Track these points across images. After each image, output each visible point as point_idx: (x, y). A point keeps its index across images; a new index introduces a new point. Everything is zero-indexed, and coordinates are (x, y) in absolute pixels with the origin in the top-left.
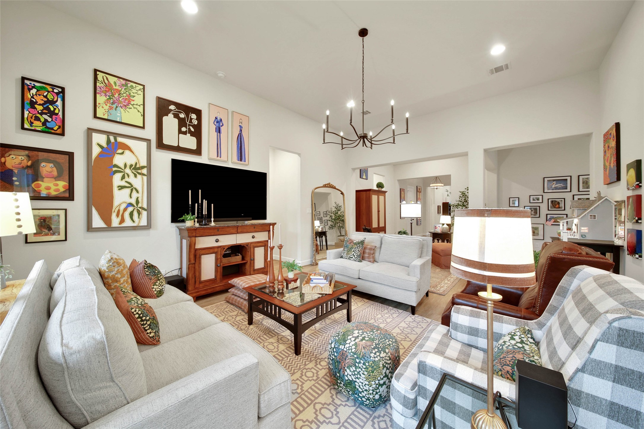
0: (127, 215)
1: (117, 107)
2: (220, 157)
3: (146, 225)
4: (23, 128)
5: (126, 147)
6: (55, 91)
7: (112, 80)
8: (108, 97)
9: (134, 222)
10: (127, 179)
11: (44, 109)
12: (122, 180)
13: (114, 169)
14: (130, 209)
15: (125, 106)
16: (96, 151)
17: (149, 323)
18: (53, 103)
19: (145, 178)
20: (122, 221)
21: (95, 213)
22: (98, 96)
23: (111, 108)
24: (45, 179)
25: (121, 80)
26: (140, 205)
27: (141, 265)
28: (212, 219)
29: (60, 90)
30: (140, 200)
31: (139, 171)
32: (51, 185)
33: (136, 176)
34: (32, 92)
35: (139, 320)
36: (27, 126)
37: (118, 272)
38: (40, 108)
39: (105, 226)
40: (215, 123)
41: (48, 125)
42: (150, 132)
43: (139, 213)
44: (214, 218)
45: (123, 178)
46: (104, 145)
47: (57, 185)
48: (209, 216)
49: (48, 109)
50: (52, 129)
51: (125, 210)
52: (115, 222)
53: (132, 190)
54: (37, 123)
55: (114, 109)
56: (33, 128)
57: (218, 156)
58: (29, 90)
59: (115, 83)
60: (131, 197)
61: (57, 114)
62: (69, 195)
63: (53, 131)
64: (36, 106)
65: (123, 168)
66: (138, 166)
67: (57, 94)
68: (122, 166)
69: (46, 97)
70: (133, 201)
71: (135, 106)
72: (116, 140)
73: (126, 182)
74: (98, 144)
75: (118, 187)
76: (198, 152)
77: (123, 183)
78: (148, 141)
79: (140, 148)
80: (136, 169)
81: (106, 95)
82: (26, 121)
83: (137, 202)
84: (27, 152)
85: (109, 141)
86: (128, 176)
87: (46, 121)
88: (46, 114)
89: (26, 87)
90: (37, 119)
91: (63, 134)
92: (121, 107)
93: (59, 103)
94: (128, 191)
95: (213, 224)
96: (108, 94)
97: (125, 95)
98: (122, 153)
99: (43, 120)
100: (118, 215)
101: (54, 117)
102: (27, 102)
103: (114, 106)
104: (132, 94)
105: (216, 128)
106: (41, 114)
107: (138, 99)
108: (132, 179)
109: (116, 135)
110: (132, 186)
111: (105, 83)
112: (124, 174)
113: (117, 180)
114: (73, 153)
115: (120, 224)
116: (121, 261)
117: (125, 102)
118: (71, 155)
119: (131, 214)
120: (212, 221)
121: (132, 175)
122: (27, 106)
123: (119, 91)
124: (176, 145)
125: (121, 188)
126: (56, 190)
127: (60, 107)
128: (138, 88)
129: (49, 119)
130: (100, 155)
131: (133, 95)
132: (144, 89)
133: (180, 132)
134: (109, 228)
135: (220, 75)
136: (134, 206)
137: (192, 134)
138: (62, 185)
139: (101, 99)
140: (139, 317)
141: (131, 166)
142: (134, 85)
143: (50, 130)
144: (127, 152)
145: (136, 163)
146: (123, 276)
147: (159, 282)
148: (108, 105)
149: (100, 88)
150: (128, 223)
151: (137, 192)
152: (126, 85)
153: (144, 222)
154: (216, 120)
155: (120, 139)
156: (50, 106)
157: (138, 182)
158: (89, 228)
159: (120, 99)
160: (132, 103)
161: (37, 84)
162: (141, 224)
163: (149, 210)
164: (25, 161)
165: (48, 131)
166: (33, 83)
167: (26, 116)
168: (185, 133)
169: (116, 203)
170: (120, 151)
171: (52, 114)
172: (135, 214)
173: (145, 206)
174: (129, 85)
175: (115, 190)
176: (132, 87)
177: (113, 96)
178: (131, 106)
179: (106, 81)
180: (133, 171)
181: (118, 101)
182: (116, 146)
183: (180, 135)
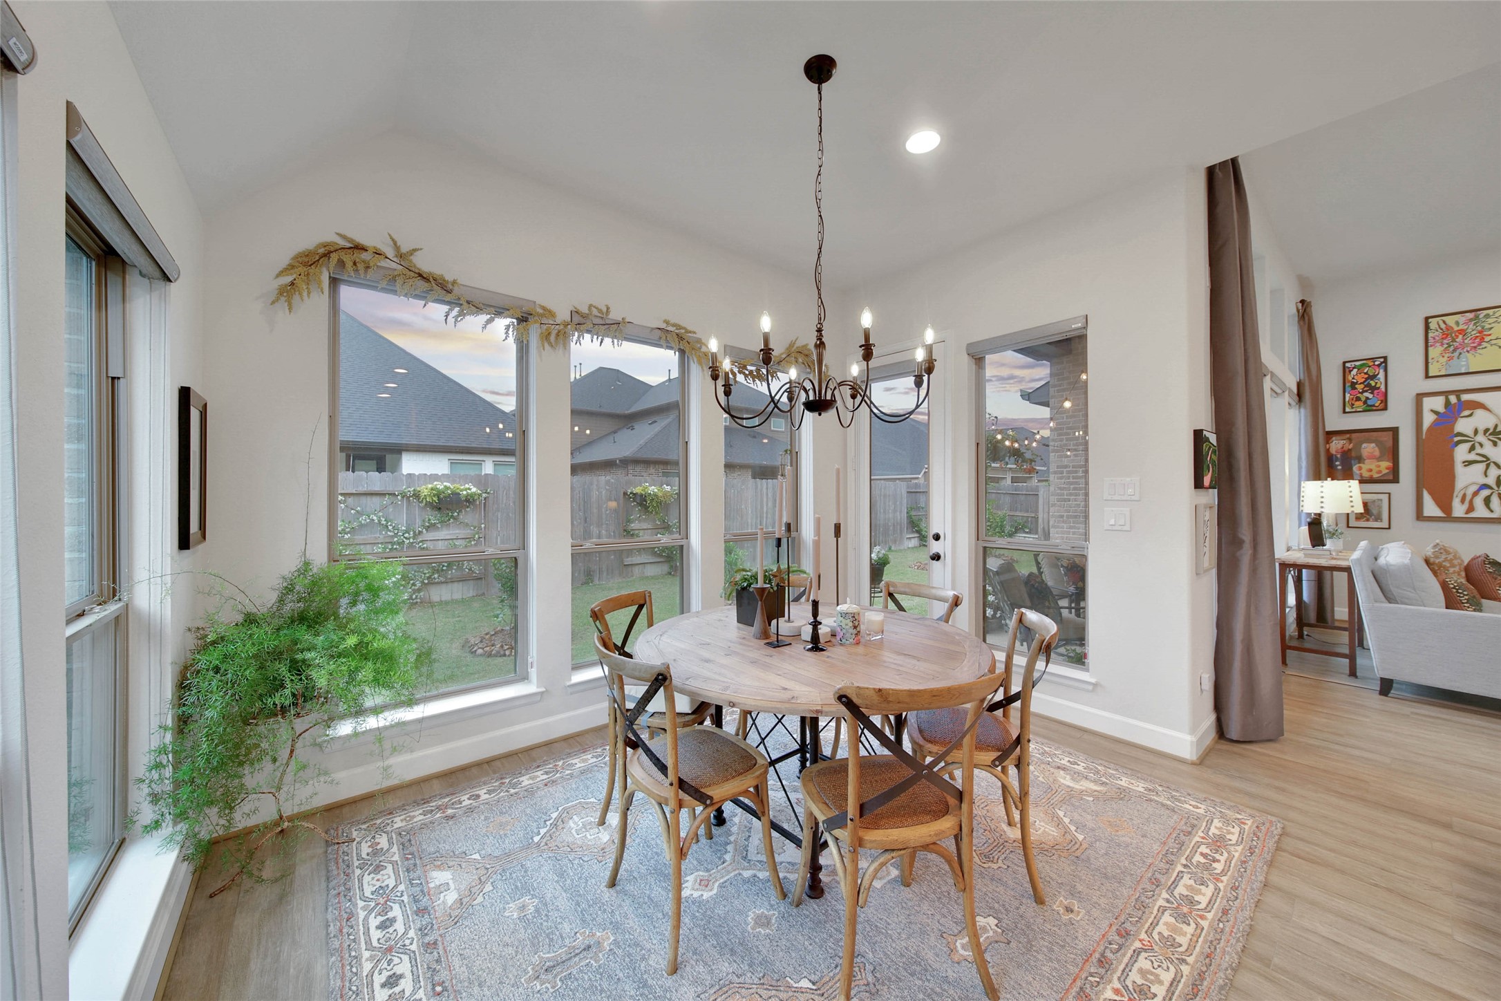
0: (1479, 501)
1: (1460, 354)
4: (1344, 412)
5: (1477, 406)
6: (1377, 363)
7: (1450, 321)
8: (1445, 346)
9: (1492, 511)
10: (1478, 450)
11: (1366, 386)
12: (1470, 452)
13: (1456, 439)
14: (1486, 493)
15: (1475, 347)
16: (1428, 419)
17: (1467, 597)
18: (1373, 377)
20: (1471, 509)
21: (1427, 498)
22: (1430, 349)
23: (1450, 358)
24: (1366, 461)
25: (1467, 314)
27: (1480, 559)
29: (1382, 360)
32: (1373, 467)
33: (1495, 444)
34: (1352, 373)
35: (1455, 590)
36: (1347, 410)
37: (1446, 560)
38: (1360, 387)
39: (1444, 515)
41: (1369, 402)
45: (1472, 449)
46: (1441, 409)
47: (1379, 466)
49: (1369, 385)
50: (1374, 406)
51: (1476, 494)
52: (1459, 510)
53: (1488, 466)
54: (1358, 404)
55: (1455, 358)
56: (1354, 410)
58: (1350, 371)
59: (1457, 323)
60: (1486, 476)
61: (1379, 388)
63: (1374, 408)
64: (1357, 386)
65: (1472, 435)
66: (1499, 429)
67: (1379, 366)
68: (1471, 433)
69: (1366, 374)
70: (1491, 481)
71: (1493, 342)
72: (1458, 398)
73: (1477, 454)
74: (1432, 411)
75: (1464, 462)
77: (1472, 457)
80: (1495, 433)
81: (1442, 345)
82: (1347, 405)
83: (1497, 482)
84: (1348, 436)
85: (1447, 403)
86: (1481, 445)
87: (1367, 398)
88: (1366, 391)
89: (1347, 370)
90: (1358, 399)
91: (1385, 408)
92: (1468, 351)
93: (1381, 376)
94: (1482, 466)
96: (1445, 341)
97: (1474, 332)
98: (1471, 415)
99: (1363, 399)
100: (1463, 501)
101: (1376, 392)
102: (1348, 385)
103: (1456, 354)
104: (1487, 326)
106: (1362, 393)
108: (1488, 449)
109: (1458, 393)
110: (1488, 459)
111: (1442, 329)
112: (1474, 444)
113: (1461, 453)
114: (1398, 428)
115: (1467, 513)
116: (1451, 550)
117: (1474, 343)
118: (1395, 431)
119: (1487, 501)
121: (1487, 444)
122: (1348, 389)
123: (1463, 332)
125: (1468, 463)
126: (1380, 472)
127: (1382, 380)
129: (1370, 396)
130: (1435, 424)
131: (1490, 326)
134: (1448, 517)
136: (1491, 488)
138: (1385, 465)
139: (1434, 352)
140: (1454, 588)
141: (1486, 431)
142: (1491, 312)
143: (1370, 408)
144: (1479, 413)
145: (1496, 426)
146: (1453, 566)
148: (1447, 355)
149: (1434, 338)
150: (1481, 511)
151: (1498, 467)
152: (1477, 317)
155: (1465, 397)
156: (1371, 382)
158: (1420, 516)
159: (1466, 341)
160: (1487, 339)
161: (1357, 363)
164: (1347, 445)
165: (1369, 408)
166: (1353, 363)
167: (1347, 399)
169: (1460, 483)
170: (1467, 413)
171: (1373, 389)
172: (1495, 501)
174: (1481, 316)
175: (1459, 469)
176: (1487, 316)
177: (1454, 341)
178: (1484, 344)
179: (1443, 326)
180: (1491, 437)
181: (1463, 346)
182: (1457, 407)
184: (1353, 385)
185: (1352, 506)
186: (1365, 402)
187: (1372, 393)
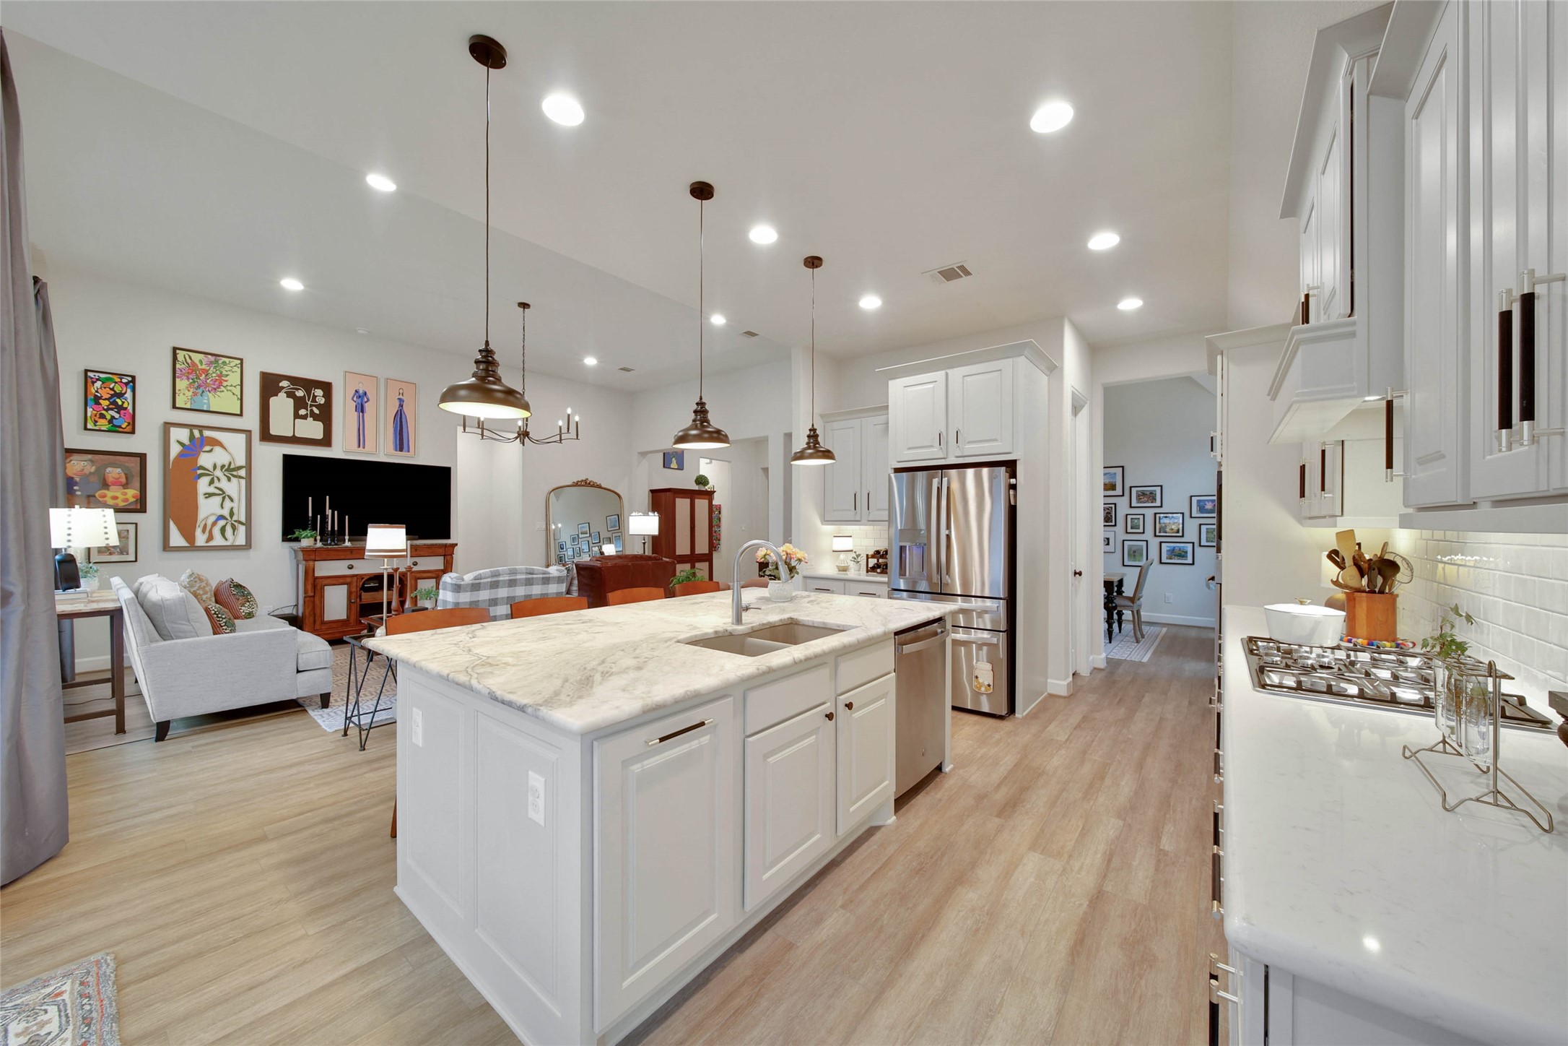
0: (216, 531)
1: (203, 392)
2: (364, 448)
3: (244, 544)
4: (86, 428)
5: (217, 443)
6: (124, 381)
7: (196, 358)
8: (191, 381)
9: (226, 540)
10: (216, 484)
11: (111, 403)
12: (210, 485)
13: (199, 472)
14: (222, 523)
15: (215, 389)
16: (175, 450)
17: (224, 620)
18: (120, 395)
19: (243, 482)
20: (210, 538)
21: (173, 527)
22: (177, 380)
23: (195, 394)
24: (111, 488)
25: (210, 356)
26: (235, 518)
27: (227, 584)
28: (347, 537)
29: (130, 379)
30: (235, 510)
31: (235, 473)
32: (118, 494)
33: (229, 479)
34: (96, 385)
35: (215, 616)
36: (90, 426)
37: (200, 588)
38: (105, 403)
39: (187, 545)
40: (355, 399)
41: (115, 422)
42: (251, 420)
43: (234, 528)
44: (349, 535)
45: (212, 482)
46: (186, 442)
47: (126, 494)
48: (341, 532)
49: (115, 403)
50: (120, 427)
51: (214, 524)
52: (200, 539)
53: (224, 498)
54: (102, 422)
55: (199, 395)
56: (97, 428)
57: (359, 446)
58: (93, 383)
59: (201, 362)
60: (222, 508)
61: (126, 409)
62: (141, 507)
63: (121, 430)
64: (101, 401)
65: (212, 470)
66: (232, 466)
67: (126, 384)
68: (210, 468)
69: (112, 389)
70: (226, 512)
71: (229, 388)
72: (201, 433)
73: (216, 487)
74: (178, 441)
75: (205, 494)
76: (326, 441)
77: (212, 490)
78: (248, 432)
79: (236, 444)
80: (230, 470)
81: (188, 379)
82: (89, 420)
83: (232, 514)
84: (90, 456)
85: (192, 437)
86: (219, 480)
87: (113, 417)
88: (112, 409)
89: (89, 380)
90: (103, 416)
91: (133, 432)
92: (209, 391)
93: (129, 395)
94: (219, 499)
95: (347, 544)
96: (191, 376)
97: (214, 375)
98: (211, 451)
99: (109, 417)
100: (204, 531)
101: (122, 412)
102: (91, 397)
103: (200, 391)
104: (224, 373)
105: (356, 406)
106: (107, 410)
107: (234, 379)
108: (224, 484)
109: (201, 428)
110: (224, 493)
111: (188, 364)
112: (213, 478)
113: (203, 485)
114: (145, 454)
115: (207, 542)
116: (204, 578)
117: (214, 385)
118: (142, 457)
119: (223, 530)
120: (347, 540)
121: (224, 479)
122: (91, 403)
123: (206, 372)
124: (290, 434)
125: (209, 495)
126: (126, 500)
127: (130, 400)
128: (232, 364)
129: (117, 416)
130: (180, 455)
131: (227, 373)
132: (242, 364)
133: (297, 416)
134: (192, 547)
135: (360, 332)
136: (227, 519)
137: (315, 418)
138: (132, 493)
139: (182, 384)
140: (215, 613)
141: (223, 466)
142: (227, 360)
143: (117, 429)
144: (217, 449)
145: (230, 463)
146: (206, 593)
147: (248, 604)
148: (192, 390)
149: (181, 371)
150: (218, 540)
151: (232, 500)
152: (216, 361)
153: (241, 540)
154: (357, 394)
155: (207, 433)
156: (118, 400)
157: (234, 487)
158: (166, 547)
159: (208, 381)
160: (225, 384)
161: (102, 376)
162: (237, 544)
163: (248, 524)
164: (88, 467)
165: (115, 429)
166: (97, 374)
167: (89, 414)
168: (305, 417)
169: (201, 515)
170: (207, 448)
171: (120, 409)
172: (229, 530)
173: (243, 519)
174: (220, 362)
175: (201, 499)
176: (224, 363)
177: (198, 378)
178: (222, 388)
179: (189, 361)
180: (226, 473)
181: (205, 384)
182: (198, 443)
183: (296, 420)
184: (97, 399)
185: (107, 539)
186: (110, 422)
187: (118, 412)
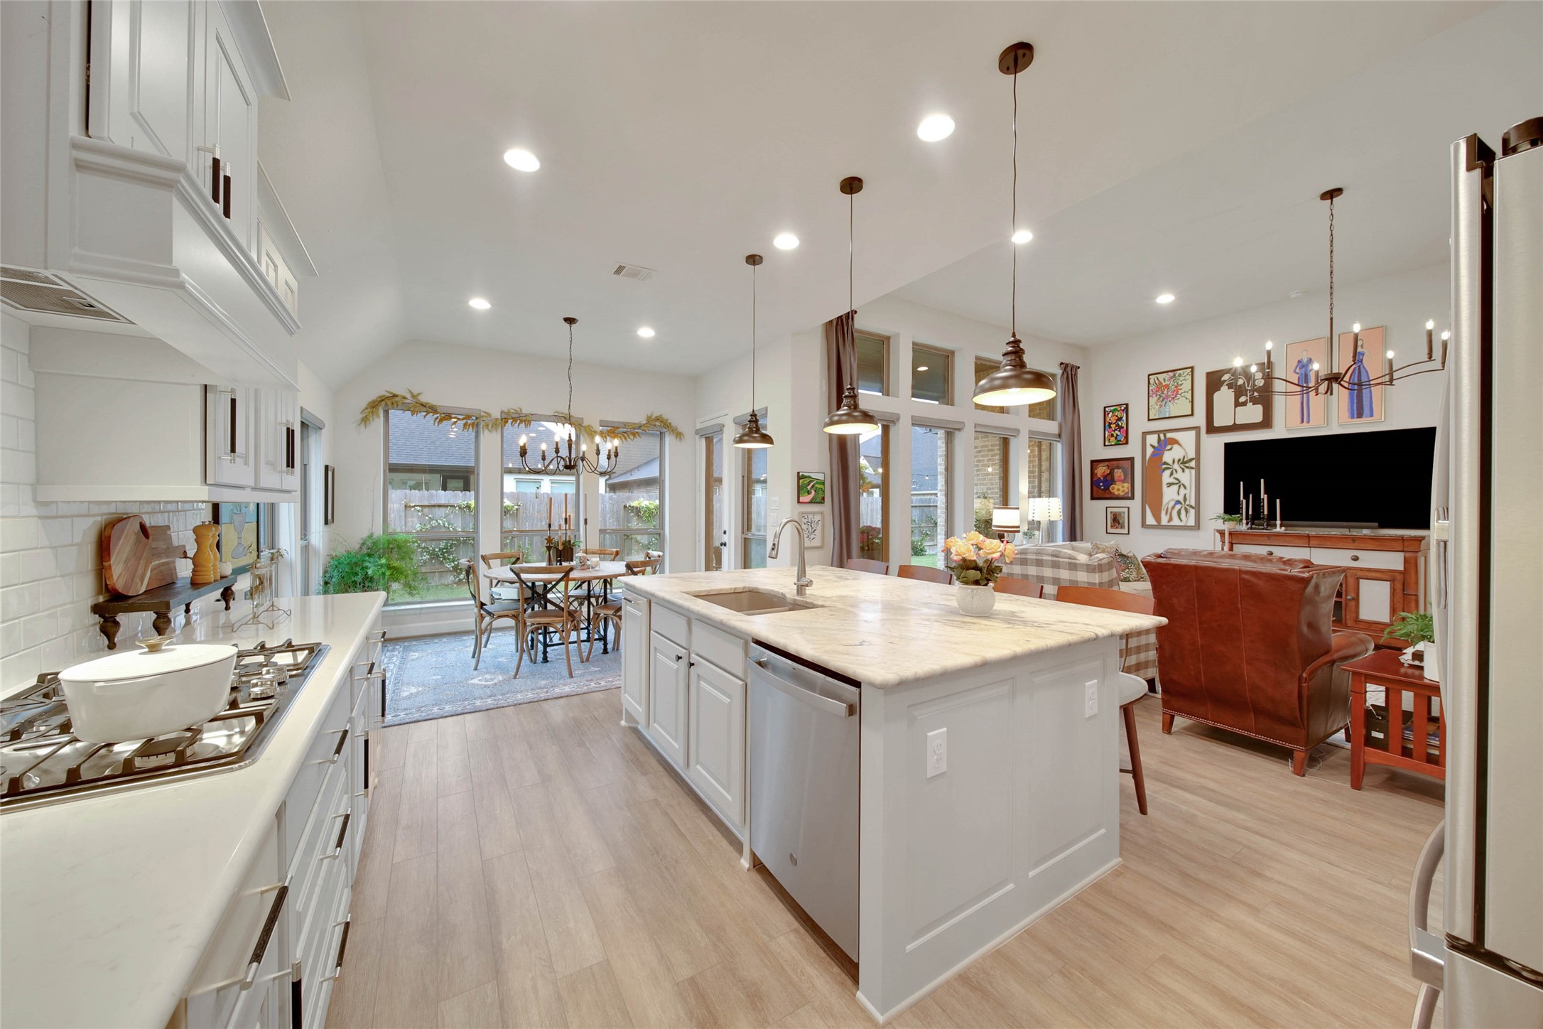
0: (1175, 514)
1: (1166, 403)
2: (1308, 422)
3: (1194, 525)
4: (1105, 445)
5: (1175, 442)
6: (1122, 408)
7: (1161, 377)
8: (1158, 396)
9: (1182, 521)
10: (1175, 475)
11: (1116, 426)
12: (1170, 477)
13: (1164, 466)
14: (1178, 507)
15: (1173, 398)
16: (1149, 451)
18: (1120, 419)
19: (1193, 471)
20: (1171, 519)
21: (1148, 511)
22: (1151, 398)
23: (1161, 406)
24: (1117, 483)
25: (1170, 373)
26: (1187, 503)
28: (1278, 522)
29: (1125, 406)
30: (1187, 496)
31: (1187, 465)
32: (1120, 487)
33: (1183, 471)
36: (1107, 443)
38: (1113, 426)
39: (1156, 524)
40: (1298, 371)
41: (1118, 438)
42: (1200, 419)
43: (1187, 511)
44: (1281, 520)
45: (1172, 474)
46: (1156, 444)
47: (1123, 487)
48: (1272, 516)
49: (1118, 425)
50: (1120, 441)
51: (1173, 508)
52: (1164, 521)
53: (1180, 486)
54: (1113, 439)
55: (1164, 406)
56: (1109, 444)
57: (1303, 422)
58: (1108, 414)
59: (1164, 379)
60: (1179, 495)
61: (1123, 428)
63: (1121, 443)
65: (1171, 463)
66: (1186, 460)
67: (1123, 410)
68: (1171, 462)
69: (1117, 416)
70: (1181, 498)
71: (1183, 394)
72: (1165, 435)
73: (1175, 478)
74: (1151, 445)
75: (1167, 484)
76: (1267, 423)
77: (1172, 480)
78: (1197, 429)
79: (1187, 439)
80: (1184, 463)
82: (1107, 440)
83: (1185, 499)
84: (1107, 463)
85: (1159, 440)
86: (1176, 471)
87: (1117, 435)
88: (1117, 430)
89: (1106, 413)
90: (1112, 435)
91: (1127, 443)
92: (1170, 401)
93: (1125, 418)
94: (1176, 487)
95: (1279, 529)
96: (1158, 393)
97: (1174, 387)
98: (1171, 449)
99: (1115, 435)
100: (1166, 513)
101: (1122, 430)
102: (1107, 424)
103: (1164, 403)
104: (1180, 383)
105: (1299, 378)
106: (1114, 431)
107: (1186, 386)
108: (1180, 475)
109: (1165, 432)
110: (1180, 482)
111: (1156, 384)
112: (1172, 471)
113: (1166, 478)
114: (1134, 458)
115: (1168, 522)
117: (1173, 395)
118: (1132, 459)
119: (1179, 513)
120: (1278, 526)
121: (1180, 470)
122: (1107, 427)
123: (1167, 386)
124: (1231, 423)
125: (1170, 485)
126: (1124, 491)
127: (1125, 421)
128: (1185, 374)
129: (1119, 433)
130: (1153, 455)
132: (1192, 371)
133: (1237, 404)
134: (1159, 526)
136: (1181, 504)
137: (1255, 401)
138: (1127, 486)
139: (1153, 400)
141: (1179, 460)
142: (1181, 372)
144: (1176, 446)
145: (1184, 457)
148: (1159, 404)
149: (1153, 391)
150: (1176, 522)
151: (1185, 487)
152: (1175, 375)
153: (1191, 522)
154: (1300, 365)
155: (1169, 435)
156: (1119, 423)
157: (1187, 477)
158: (1144, 525)
159: (1169, 394)
160: (1180, 392)
161: (1112, 408)
162: (1189, 524)
163: (1197, 508)
164: (1107, 471)
165: (1118, 443)
166: (1109, 408)
167: (1106, 436)
168: (1244, 404)
169: (1165, 500)
170: (1169, 447)
171: (1120, 428)
172: (1183, 512)
173: (1193, 504)
174: (1177, 375)
175: (1165, 487)
176: (1180, 375)
177: (1163, 393)
178: (1179, 396)
179: (1157, 382)
180: (1181, 466)
181: (1167, 396)
182: (1166, 443)
183: (1237, 408)
184: (1110, 424)
186: (1116, 438)
187: (1120, 431)
